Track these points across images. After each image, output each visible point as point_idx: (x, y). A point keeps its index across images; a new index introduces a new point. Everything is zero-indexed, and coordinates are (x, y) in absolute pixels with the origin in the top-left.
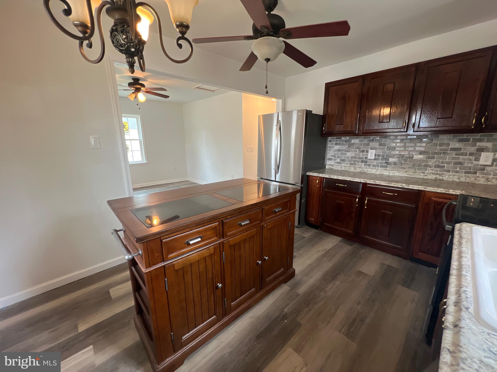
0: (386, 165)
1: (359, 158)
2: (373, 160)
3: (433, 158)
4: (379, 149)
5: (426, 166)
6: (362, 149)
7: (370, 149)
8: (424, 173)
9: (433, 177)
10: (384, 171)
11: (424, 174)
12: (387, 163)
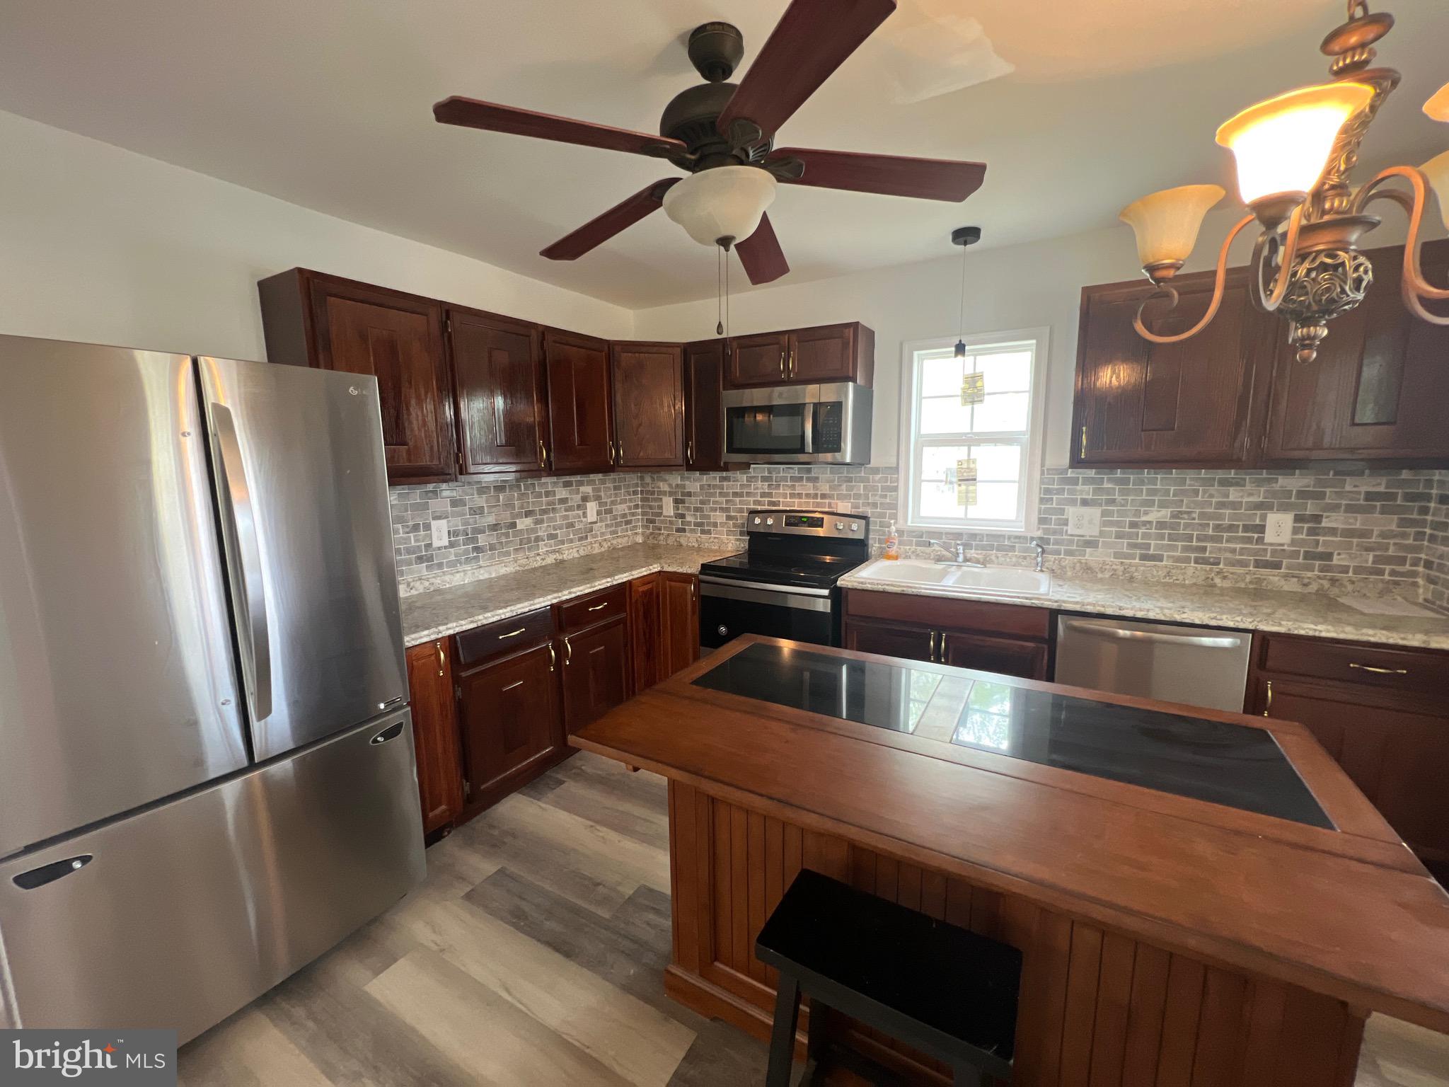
0: (475, 554)
1: (409, 551)
2: (445, 547)
3: (541, 522)
4: (454, 515)
5: (538, 539)
6: (411, 523)
7: (434, 518)
8: (538, 555)
9: (550, 560)
10: (478, 570)
11: (541, 557)
12: (477, 549)
